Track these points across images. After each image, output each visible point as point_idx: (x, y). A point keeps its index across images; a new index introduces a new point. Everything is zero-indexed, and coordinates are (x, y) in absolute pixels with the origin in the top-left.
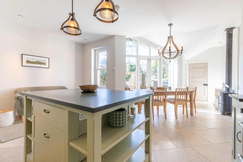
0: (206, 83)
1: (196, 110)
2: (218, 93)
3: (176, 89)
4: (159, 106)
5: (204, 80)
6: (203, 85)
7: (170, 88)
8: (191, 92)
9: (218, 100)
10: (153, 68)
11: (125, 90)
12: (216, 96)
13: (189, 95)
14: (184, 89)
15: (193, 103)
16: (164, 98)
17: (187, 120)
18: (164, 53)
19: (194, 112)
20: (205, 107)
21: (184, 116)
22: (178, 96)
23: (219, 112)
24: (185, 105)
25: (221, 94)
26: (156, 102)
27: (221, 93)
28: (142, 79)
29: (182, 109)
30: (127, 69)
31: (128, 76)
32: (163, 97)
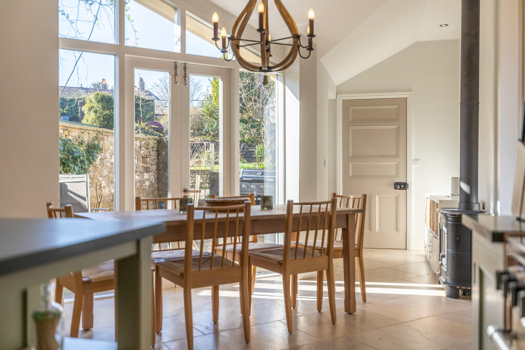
0: (401, 180)
1: (368, 290)
2: (440, 215)
3: (290, 204)
4: (220, 286)
5: (397, 165)
6: (394, 189)
7: (266, 202)
8: (347, 215)
9: (438, 241)
10: (210, 116)
11: (50, 216)
12: (433, 227)
13: (341, 229)
14: (320, 204)
15: (357, 259)
16: (239, 247)
17: (333, 332)
18: (241, 43)
19: (359, 299)
20: (398, 273)
21: (324, 320)
22: (296, 233)
23: (443, 289)
24: (325, 272)
25: (447, 220)
26: (205, 269)
27: (445, 215)
28: (158, 164)
29: (314, 288)
30: (86, 116)
31: (82, 149)
32: (235, 244)
